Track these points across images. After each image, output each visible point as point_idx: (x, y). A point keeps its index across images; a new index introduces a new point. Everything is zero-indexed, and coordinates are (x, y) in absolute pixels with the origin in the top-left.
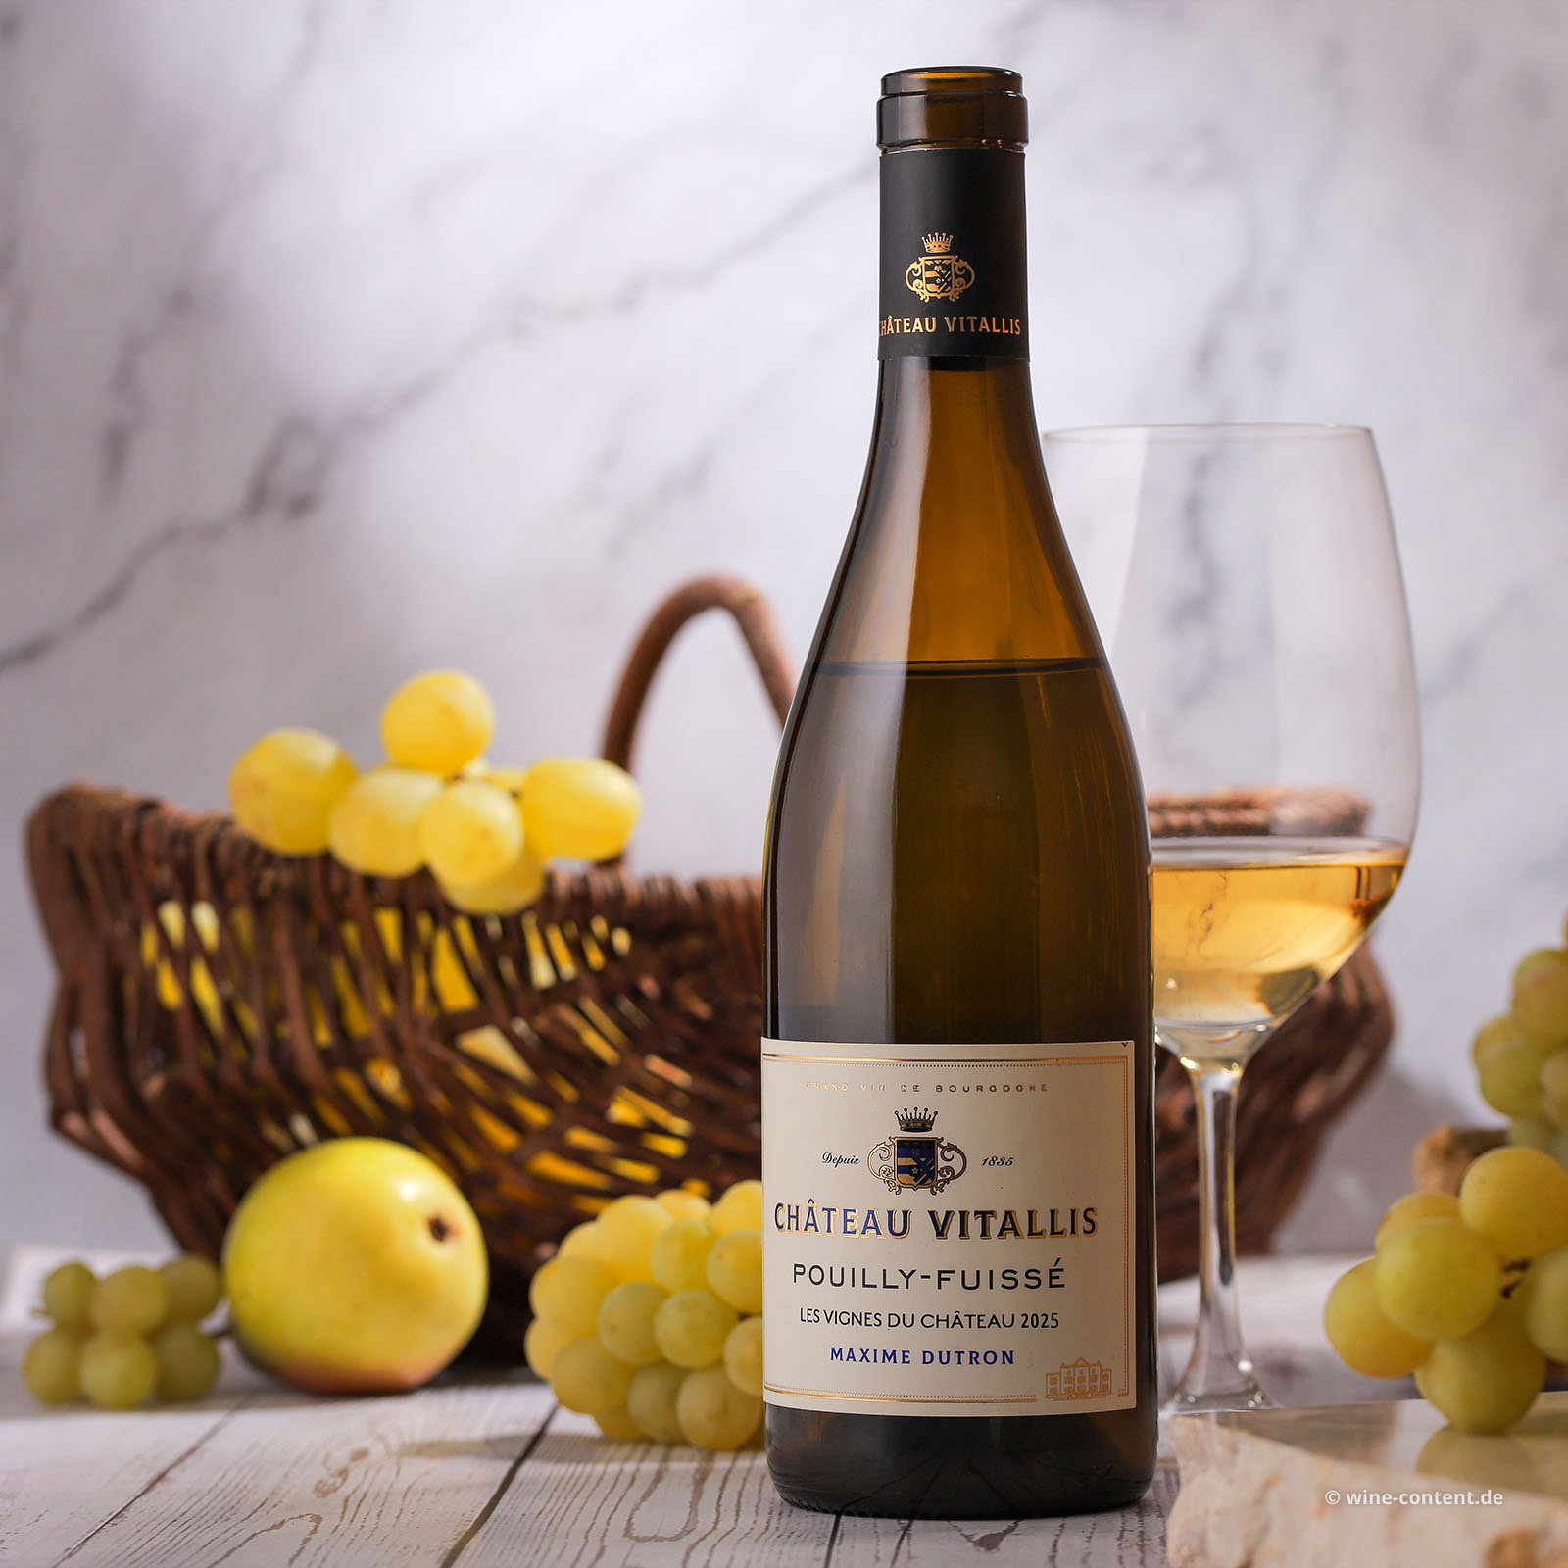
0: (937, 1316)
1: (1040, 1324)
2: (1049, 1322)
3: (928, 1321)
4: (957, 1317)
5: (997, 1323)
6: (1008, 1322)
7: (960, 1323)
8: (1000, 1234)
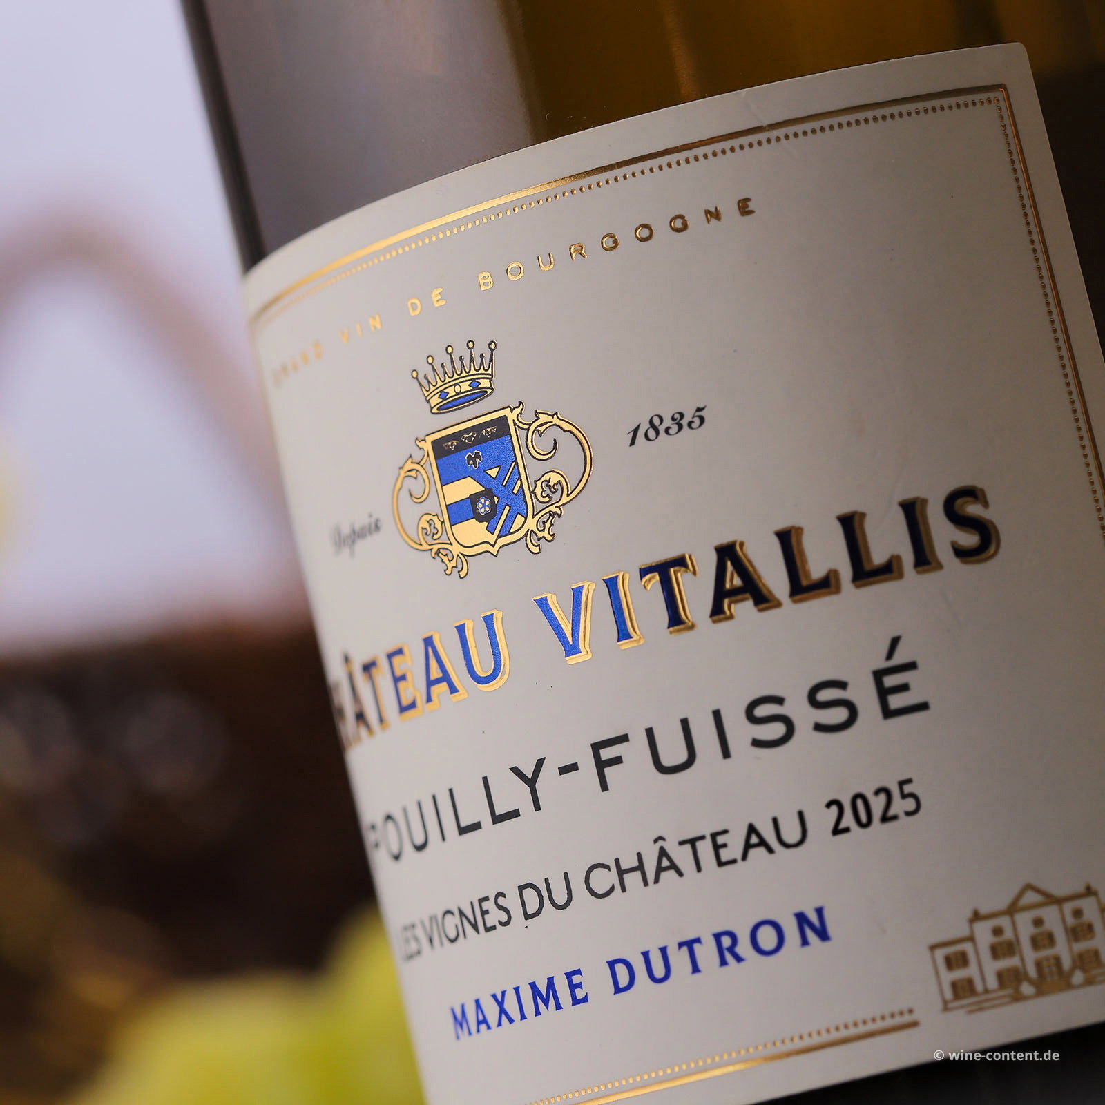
0: (617, 861)
1: (877, 812)
2: (899, 806)
3: (601, 880)
4: (663, 853)
5: (763, 843)
6: (791, 832)
7: (673, 866)
8: (717, 611)
